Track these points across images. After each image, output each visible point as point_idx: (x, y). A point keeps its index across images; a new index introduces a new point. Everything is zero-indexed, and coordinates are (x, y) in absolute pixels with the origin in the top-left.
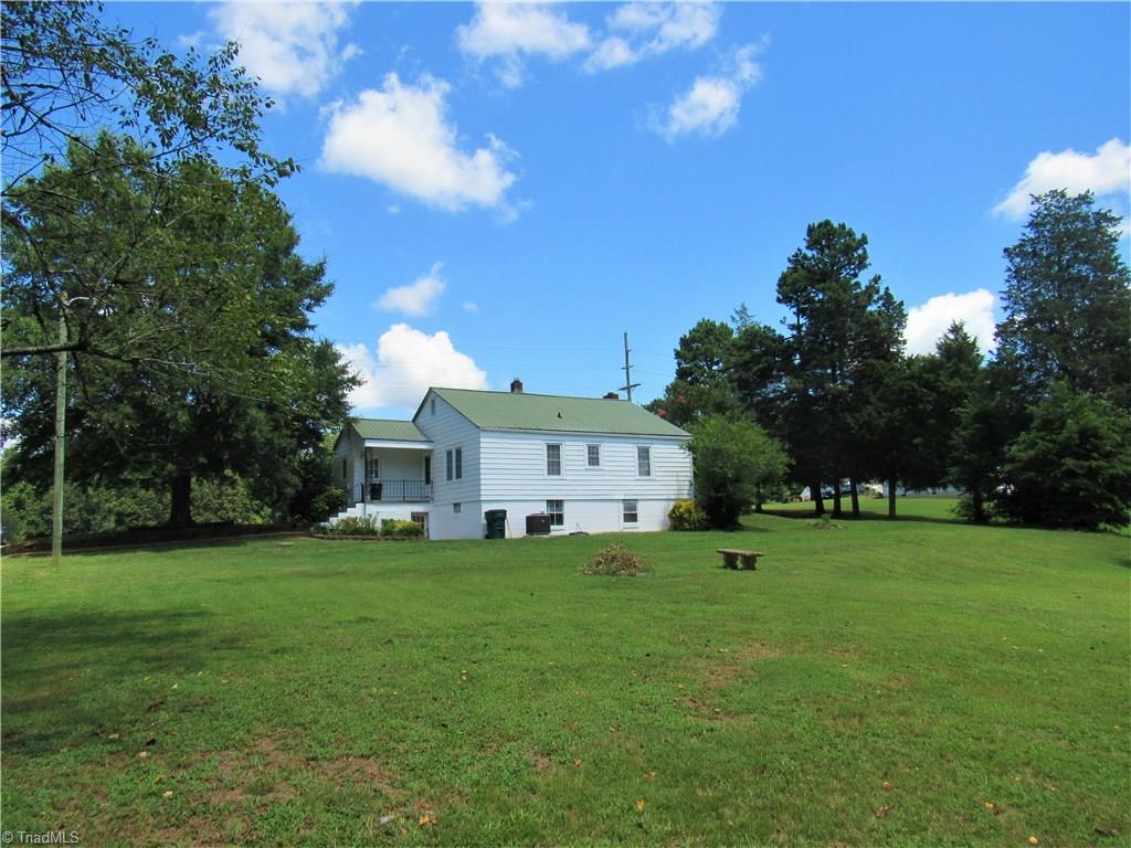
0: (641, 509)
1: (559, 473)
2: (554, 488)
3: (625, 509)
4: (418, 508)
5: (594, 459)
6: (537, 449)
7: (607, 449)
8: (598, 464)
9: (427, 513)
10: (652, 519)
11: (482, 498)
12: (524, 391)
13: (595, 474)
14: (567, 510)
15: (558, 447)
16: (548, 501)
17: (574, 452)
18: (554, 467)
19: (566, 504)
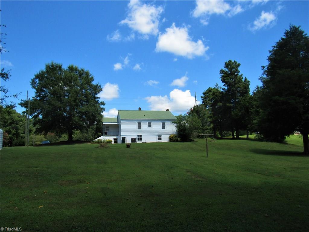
0: (162, 137)
1: (141, 129)
2: (140, 132)
3: (158, 137)
4: (115, 137)
5: (150, 125)
6: (136, 124)
7: (153, 123)
8: (151, 127)
9: (117, 138)
10: (165, 139)
11: (121, 135)
12: (141, 110)
13: (150, 129)
14: (143, 137)
15: (140, 123)
16: (138, 135)
17: (144, 124)
18: (139, 127)
19: (142, 136)
